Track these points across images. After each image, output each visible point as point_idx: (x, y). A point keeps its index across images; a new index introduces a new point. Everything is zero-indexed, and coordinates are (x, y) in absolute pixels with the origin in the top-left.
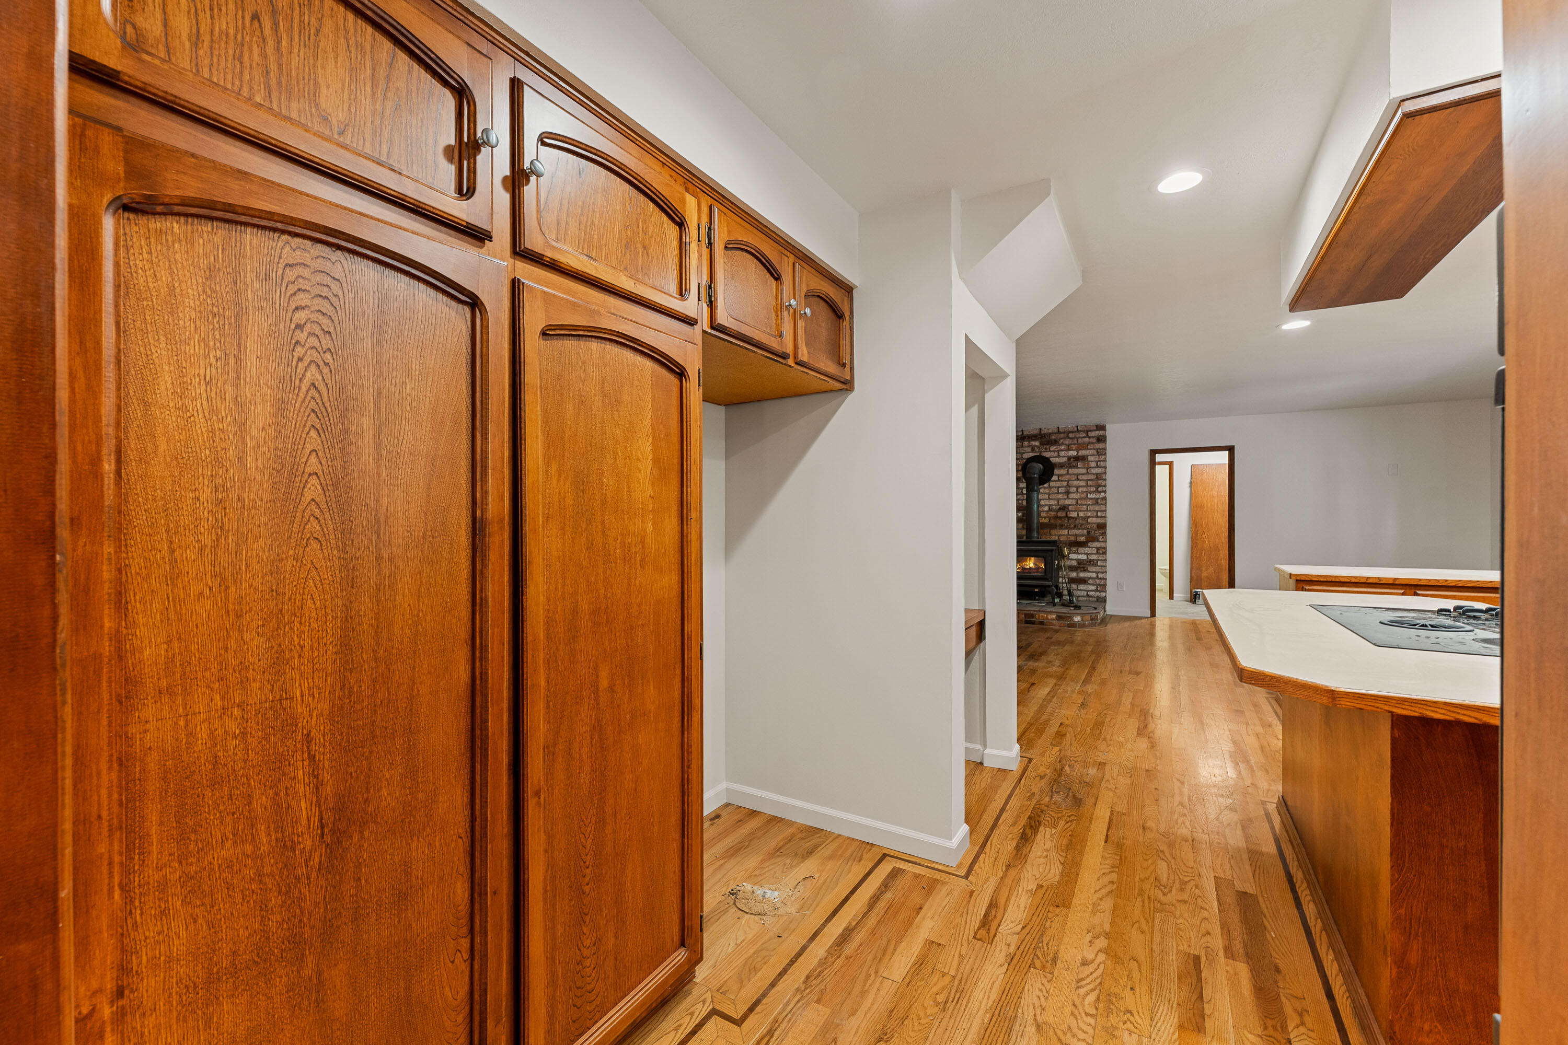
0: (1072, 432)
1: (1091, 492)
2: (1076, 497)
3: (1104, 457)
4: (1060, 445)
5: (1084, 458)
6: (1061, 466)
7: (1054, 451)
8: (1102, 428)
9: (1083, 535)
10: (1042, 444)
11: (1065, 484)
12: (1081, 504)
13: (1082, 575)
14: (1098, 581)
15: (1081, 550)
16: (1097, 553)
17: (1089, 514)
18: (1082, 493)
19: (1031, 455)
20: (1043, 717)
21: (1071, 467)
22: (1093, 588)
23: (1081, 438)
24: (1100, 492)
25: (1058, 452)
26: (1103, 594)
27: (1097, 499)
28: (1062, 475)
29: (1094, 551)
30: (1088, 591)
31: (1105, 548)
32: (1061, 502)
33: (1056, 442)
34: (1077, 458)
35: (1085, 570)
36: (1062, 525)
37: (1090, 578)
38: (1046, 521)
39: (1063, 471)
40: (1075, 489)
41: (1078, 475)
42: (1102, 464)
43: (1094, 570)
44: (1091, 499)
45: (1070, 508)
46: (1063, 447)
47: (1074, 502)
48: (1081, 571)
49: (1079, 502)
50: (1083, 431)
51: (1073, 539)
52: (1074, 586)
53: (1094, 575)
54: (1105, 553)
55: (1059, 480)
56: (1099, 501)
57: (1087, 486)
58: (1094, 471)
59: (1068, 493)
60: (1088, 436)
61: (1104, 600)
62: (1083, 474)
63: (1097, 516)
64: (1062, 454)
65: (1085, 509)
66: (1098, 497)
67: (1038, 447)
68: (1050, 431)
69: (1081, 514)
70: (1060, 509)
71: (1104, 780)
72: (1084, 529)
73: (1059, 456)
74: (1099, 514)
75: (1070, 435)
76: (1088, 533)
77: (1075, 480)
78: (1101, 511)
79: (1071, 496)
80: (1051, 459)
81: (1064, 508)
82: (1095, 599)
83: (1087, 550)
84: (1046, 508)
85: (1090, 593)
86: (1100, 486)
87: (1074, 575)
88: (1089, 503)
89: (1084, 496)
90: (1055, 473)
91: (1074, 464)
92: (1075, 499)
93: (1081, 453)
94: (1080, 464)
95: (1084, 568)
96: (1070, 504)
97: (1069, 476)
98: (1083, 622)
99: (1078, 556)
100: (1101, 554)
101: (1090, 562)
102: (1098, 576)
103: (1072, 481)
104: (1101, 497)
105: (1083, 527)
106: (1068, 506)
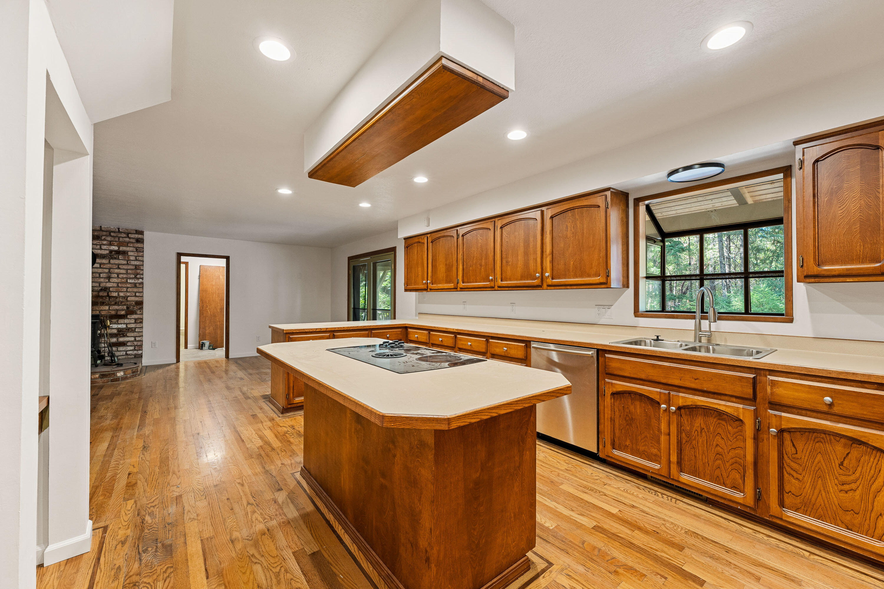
0: (114, 232)
1: (130, 278)
2: (116, 281)
3: (142, 253)
4: (102, 240)
5: (124, 253)
6: (103, 256)
8: (142, 233)
9: (123, 310)
11: (107, 271)
12: (122, 287)
13: (121, 339)
14: (135, 343)
15: (121, 321)
16: (135, 322)
17: (128, 294)
18: (123, 278)
20: (109, 474)
21: (112, 258)
22: (131, 348)
23: (122, 237)
24: (138, 279)
25: (100, 245)
26: (140, 352)
27: (135, 284)
28: (104, 264)
29: (133, 321)
30: (126, 351)
31: (142, 319)
32: (102, 285)
34: (118, 252)
35: (124, 336)
36: (103, 303)
37: (128, 341)
39: (105, 261)
40: (116, 275)
41: (119, 265)
42: (140, 258)
43: (132, 335)
44: (130, 283)
45: (111, 289)
46: (105, 242)
47: (115, 285)
48: (121, 337)
49: (120, 285)
50: (124, 233)
51: (113, 313)
52: (114, 349)
53: (133, 339)
54: (142, 322)
55: (100, 267)
56: (138, 285)
57: (127, 273)
58: (133, 263)
59: (109, 278)
60: (128, 237)
61: (141, 356)
62: (123, 265)
63: (135, 296)
64: (104, 247)
65: (125, 290)
66: (136, 282)
69: (122, 294)
70: (101, 290)
71: (186, 512)
72: (124, 305)
73: (101, 249)
74: (137, 294)
75: (112, 234)
76: (128, 308)
77: (116, 269)
78: (139, 292)
79: (112, 280)
81: (106, 289)
82: (133, 356)
83: (126, 321)
85: (128, 353)
86: (138, 274)
87: (114, 340)
88: (129, 286)
89: (124, 280)
90: (97, 262)
91: (115, 256)
92: (116, 282)
93: (122, 249)
94: (121, 257)
95: (123, 334)
96: (111, 286)
97: (111, 265)
98: (125, 376)
99: (118, 325)
100: (138, 323)
101: (129, 330)
102: (135, 339)
103: (113, 269)
104: (139, 282)
105: (123, 304)
106: (110, 288)
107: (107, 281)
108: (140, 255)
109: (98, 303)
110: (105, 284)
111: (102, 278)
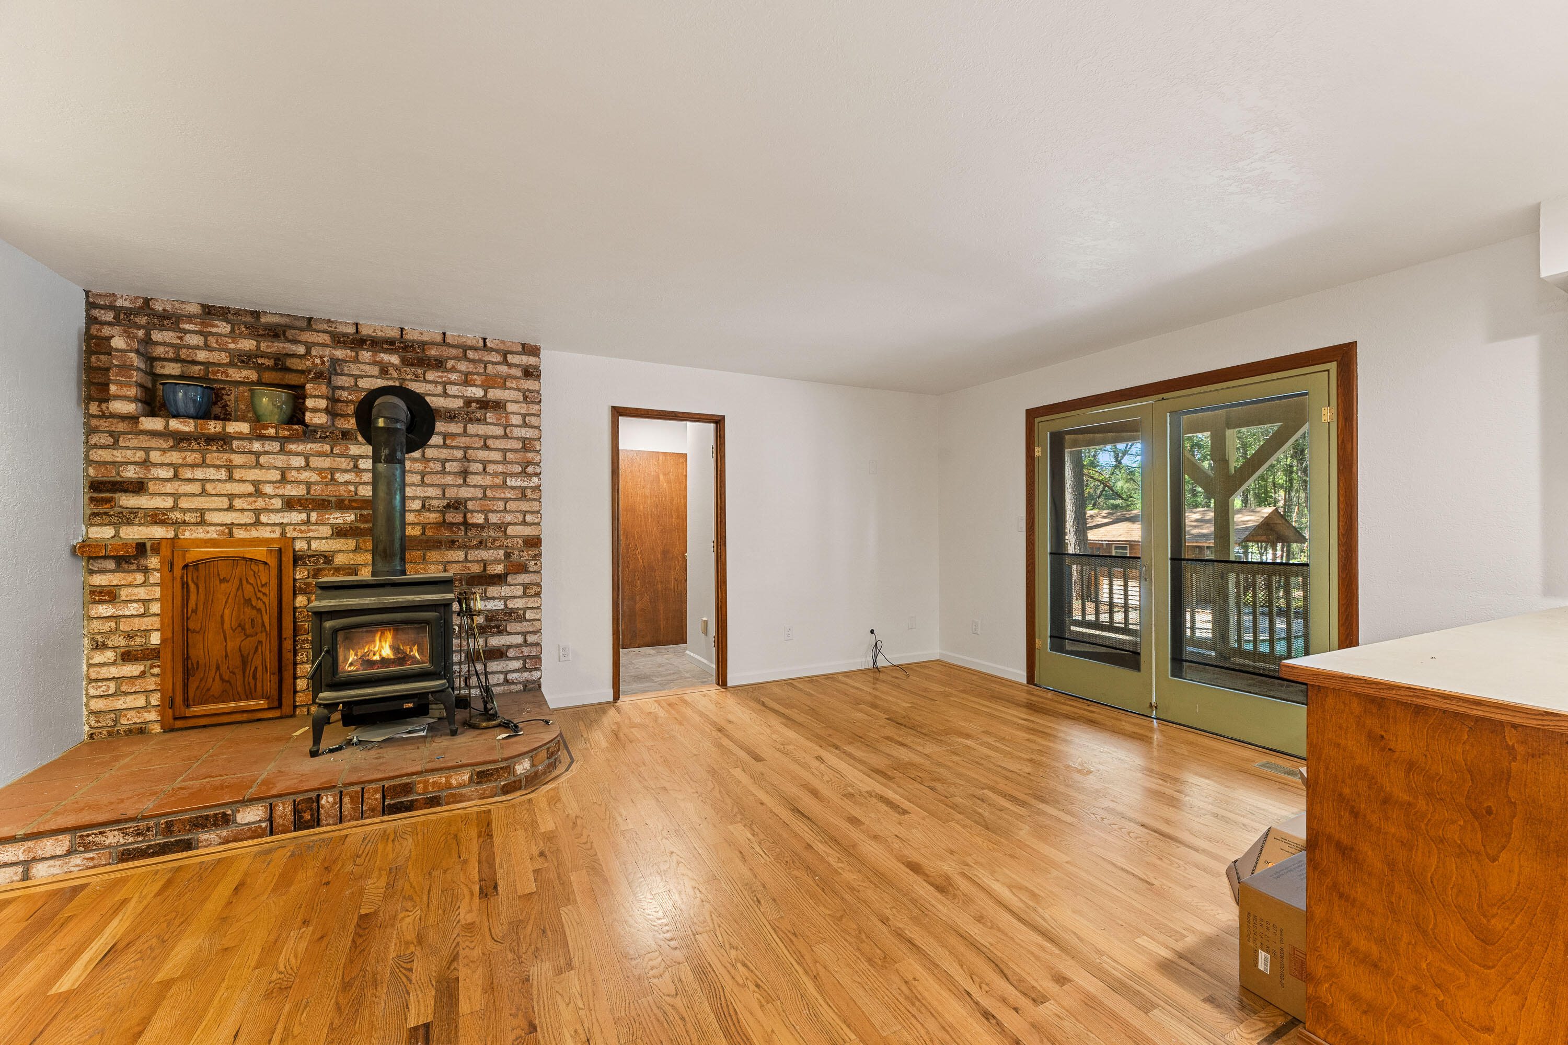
0: (474, 349)
1: (512, 475)
2: (481, 483)
3: (537, 407)
4: (447, 371)
5: (498, 406)
6: (451, 416)
7: (436, 383)
8: (534, 351)
9: (498, 562)
10: (404, 361)
11: (459, 454)
12: (494, 499)
13: (495, 641)
14: (526, 651)
15: (493, 591)
16: (525, 595)
17: (509, 518)
18: (495, 474)
19: (380, 383)
21: (471, 420)
22: (518, 664)
23: (493, 363)
24: (530, 476)
25: (444, 384)
26: (536, 675)
27: (523, 490)
28: (453, 436)
29: (519, 591)
30: (507, 673)
31: (538, 585)
32: (451, 493)
33: (439, 364)
34: (484, 404)
35: (501, 631)
36: (453, 542)
37: (509, 647)
38: (417, 531)
39: (455, 428)
40: (481, 467)
41: (486, 438)
42: (533, 420)
43: (518, 629)
44: (513, 488)
45: (470, 505)
46: (454, 377)
47: (479, 493)
48: (493, 634)
49: (489, 493)
50: (497, 351)
51: (476, 569)
52: (479, 666)
53: (519, 639)
54: (538, 594)
55: (445, 445)
56: (528, 492)
57: (505, 461)
58: (518, 432)
59: (465, 473)
60: (505, 362)
61: (538, 685)
62: (497, 437)
63: (524, 523)
64: (452, 390)
65: (502, 508)
66: (525, 484)
67: (397, 369)
68: (426, 338)
69: (493, 518)
70: (448, 506)
72: (499, 547)
73: (445, 394)
74: (529, 518)
75: (471, 354)
76: (508, 555)
77: (481, 448)
78: (532, 513)
79: (472, 480)
80: (428, 399)
81: (457, 505)
82: (520, 687)
83: (505, 591)
84: (417, 505)
85: (511, 677)
86: (529, 463)
87: (477, 643)
88: (509, 496)
89: (498, 481)
90: (436, 430)
91: (478, 415)
92: (481, 486)
93: (494, 394)
94: (490, 416)
95: (498, 627)
96: (470, 496)
97: (467, 439)
99: (486, 603)
100: (532, 596)
101: (510, 614)
102: (525, 641)
103: (474, 448)
104: (532, 484)
105: (497, 544)
106: (467, 500)
107: (461, 481)
108: (533, 412)
109: (441, 542)
110: (455, 490)
111: (449, 473)
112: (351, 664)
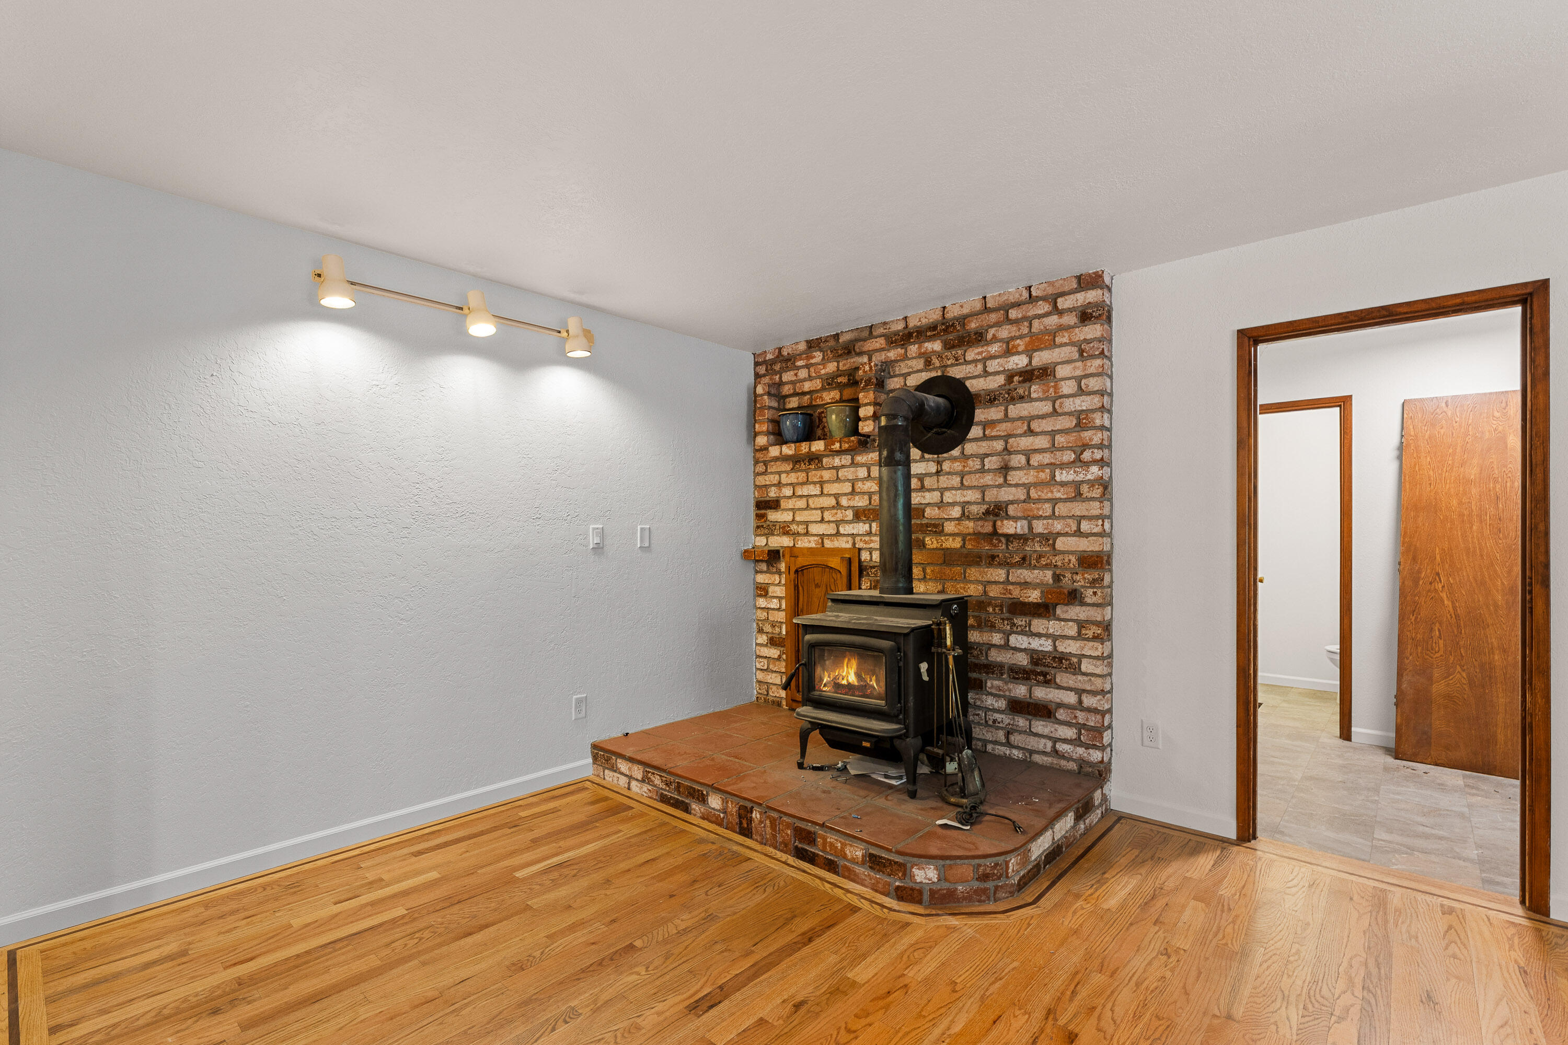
0: (1017, 305)
1: (1062, 466)
2: (1024, 480)
3: (1103, 361)
4: (989, 343)
5: (1045, 373)
6: (992, 399)
7: (975, 361)
8: (1094, 282)
9: (1041, 586)
10: (948, 346)
11: (999, 445)
12: (1039, 500)
13: (1041, 693)
14: (1081, 717)
15: (1039, 625)
16: (1079, 636)
17: (1058, 526)
18: (1041, 467)
19: (925, 376)
21: (1013, 400)
22: (1070, 733)
23: (1039, 317)
24: (1087, 464)
25: (984, 361)
26: (1096, 756)
27: (1077, 485)
28: (993, 423)
29: (1072, 630)
30: (1055, 740)
31: (1106, 624)
32: (991, 496)
33: (979, 338)
34: (1028, 375)
35: (1048, 682)
36: (993, 557)
37: (1060, 705)
38: (956, 543)
39: (994, 413)
40: (1023, 459)
41: (1030, 419)
42: (1093, 384)
43: (1071, 683)
44: (1063, 484)
45: (1011, 510)
46: (995, 348)
47: (1020, 494)
48: (1039, 683)
49: (1034, 493)
50: (1044, 299)
51: (1017, 593)
52: (1021, 722)
53: (1073, 698)
54: (1106, 637)
55: (985, 437)
56: (1085, 489)
57: (1053, 448)
58: (1072, 405)
59: (1005, 469)
60: (1056, 311)
61: (1101, 774)
62: (1042, 417)
63: (1079, 533)
64: (993, 366)
65: (1049, 512)
66: (1080, 477)
67: (940, 356)
68: (966, 311)
69: (1039, 527)
70: (986, 513)
72: (1047, 566)
73: (986, 373)
74: (1090, 526)
75: (1014, 314)
76: (1057, 578)
77: (1024, 434)
78: (1095, 518)
79: (1014, 477)
80: (968, 383)
81: (997, 511)
82: (1072, 766)
83: (1053, 627)
84: (956, 512)
85: (1060, 747)
86: (1085, 446)
87: (1020, 691)
88: (1058, 495)
89: (1044, 475)
90: (976, 419)
91: (1021, 391)
92: (1024, 485)
93: (1042, 358)
94: (1036, 390)
95: (1045, 674)
96: (1011, 498)
97: (1009, 424)
98: (946, 885)
99: (1031, 640)
100: (1088, 639)
101: (1061, 660)
102: (1080, 702)
103: (1015, 436)
104: (1089, 477)
105: (1043, 561)
106: (1008, 504)
107: (1001, 480)
108: (1092, 370)
109: (980, 557)
110: (995, 491)
111: (989, 471)
112: (825, 685)
